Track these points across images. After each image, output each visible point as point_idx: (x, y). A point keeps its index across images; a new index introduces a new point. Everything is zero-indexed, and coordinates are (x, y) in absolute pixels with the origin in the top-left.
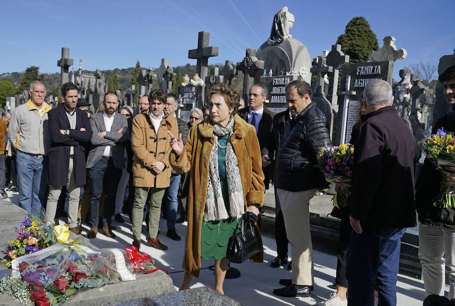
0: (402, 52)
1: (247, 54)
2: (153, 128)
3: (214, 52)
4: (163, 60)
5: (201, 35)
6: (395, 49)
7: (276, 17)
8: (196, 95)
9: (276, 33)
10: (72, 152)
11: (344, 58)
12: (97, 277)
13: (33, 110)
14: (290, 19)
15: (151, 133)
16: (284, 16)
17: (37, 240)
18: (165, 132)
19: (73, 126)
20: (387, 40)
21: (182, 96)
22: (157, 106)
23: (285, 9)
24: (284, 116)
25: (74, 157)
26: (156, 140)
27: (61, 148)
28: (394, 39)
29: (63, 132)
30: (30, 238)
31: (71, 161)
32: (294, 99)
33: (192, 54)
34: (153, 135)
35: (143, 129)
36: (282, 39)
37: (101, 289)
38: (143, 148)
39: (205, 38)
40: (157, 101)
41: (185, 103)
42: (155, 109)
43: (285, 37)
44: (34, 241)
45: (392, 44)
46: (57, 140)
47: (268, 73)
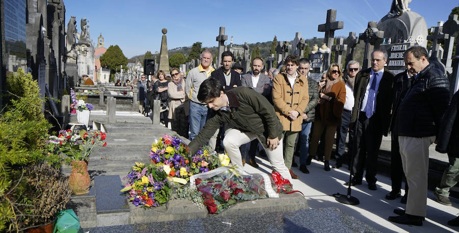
1: (369, 26)
2: (289, 84)
3: (339, 25)
4: (297, 34)
5: (329, 12)
8: (324, 61)
9: (396, 8)
12: (251, 193)
13: (202, 72)
17: (208, 164)
21: (312, 62)
22: (291, 67)
24: (402, 77)
26: (291, 94)
30: (202, 161)
32: (411, 61)
33: (321, 28)
34: (289, 90)
35: (282, 86)
36: (401, 12)
37: (253, 202)
38: (282, 100)
39: (332, 15)
40: (291, 63)
41: (314, 67)
42: (289, 69)
43: (404, 11)
44: (206, 164)
47: (387, 41)
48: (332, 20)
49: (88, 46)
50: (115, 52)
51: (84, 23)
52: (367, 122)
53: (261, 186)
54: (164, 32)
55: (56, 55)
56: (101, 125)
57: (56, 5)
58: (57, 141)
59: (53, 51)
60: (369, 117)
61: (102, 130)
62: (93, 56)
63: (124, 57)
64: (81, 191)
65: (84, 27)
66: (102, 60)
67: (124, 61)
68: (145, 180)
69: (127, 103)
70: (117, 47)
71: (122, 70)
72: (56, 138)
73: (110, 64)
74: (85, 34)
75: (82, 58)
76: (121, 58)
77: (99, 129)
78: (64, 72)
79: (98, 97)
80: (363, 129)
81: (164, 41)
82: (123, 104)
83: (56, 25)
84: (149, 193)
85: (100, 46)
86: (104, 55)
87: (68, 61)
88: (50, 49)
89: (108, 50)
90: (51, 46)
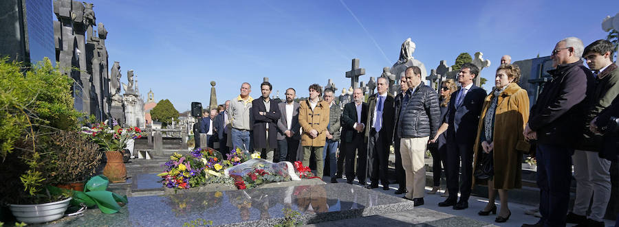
0: (487, 62)
1: (384, 71)
2: (310, 108)
3: (362, 72)
4: (329, 80)
5: (353, 61)
6: (483, 61)
7: (403, 45)
9: (403, 56)
10: (267, 127)
11: (448, 68)
12: (276, 175)
13: (240, 101)
14: (412, 47)
15: (309, 111)
16: (408, 44)
17: (240, 159)
18: (319, 111)
19: (268, 110)
20: (477, 55)
23: (409, 40)
25: (269, 130)
26: (313, 116)
27: (260, 124)
28: (481, 53)
29: (261, 113)
30: (236, 158)
31: (267, 132)
33: (348, 75)
34: (311, 113)
35: (305, 110)
36: (407, 60)
37: (279, 183)
38: (305, 121)
39: (356, 63)
43: (409, 58)
44: (238, 159)
45: (480, 57)
46: (257, 118)
47: (397, 83)
48: (356, 67)
49: (136, 96)
50: (165, 106)
51: (130, 74)
52: (377, 135)
53: (285, 171)
54: (213, 84)
55: (98, 91)
56: (147, 153)
57: (95, 43)
58: (90, 132)
59: (93, 86)
60: (378, 131)
61: (148, 157)
62: (143, 109)
63: (175, 111)
64: (117, 179)
65: (131, 78)
66: (152, 113)
67: (176, 115)
68: (182, 167)
69: (176, 144)
70: (168, 101)
71: (173, 123)
72: (89, 129)
73: (160, 117)
74: (132, 85)
75: (129, 108)
76: (172, 111)
77: (145, 156)
78: (109, 114)
79: (146, 138)
80: (375, 142)
81: (213, 92)
82: (172, 144)
83: (96, 61)
84: (185, 178)
85: (150, 101)
86: (154, 109)
87: (113, 104)
88: (90, 83)
89: (158, 104)
90: (91, 80)
